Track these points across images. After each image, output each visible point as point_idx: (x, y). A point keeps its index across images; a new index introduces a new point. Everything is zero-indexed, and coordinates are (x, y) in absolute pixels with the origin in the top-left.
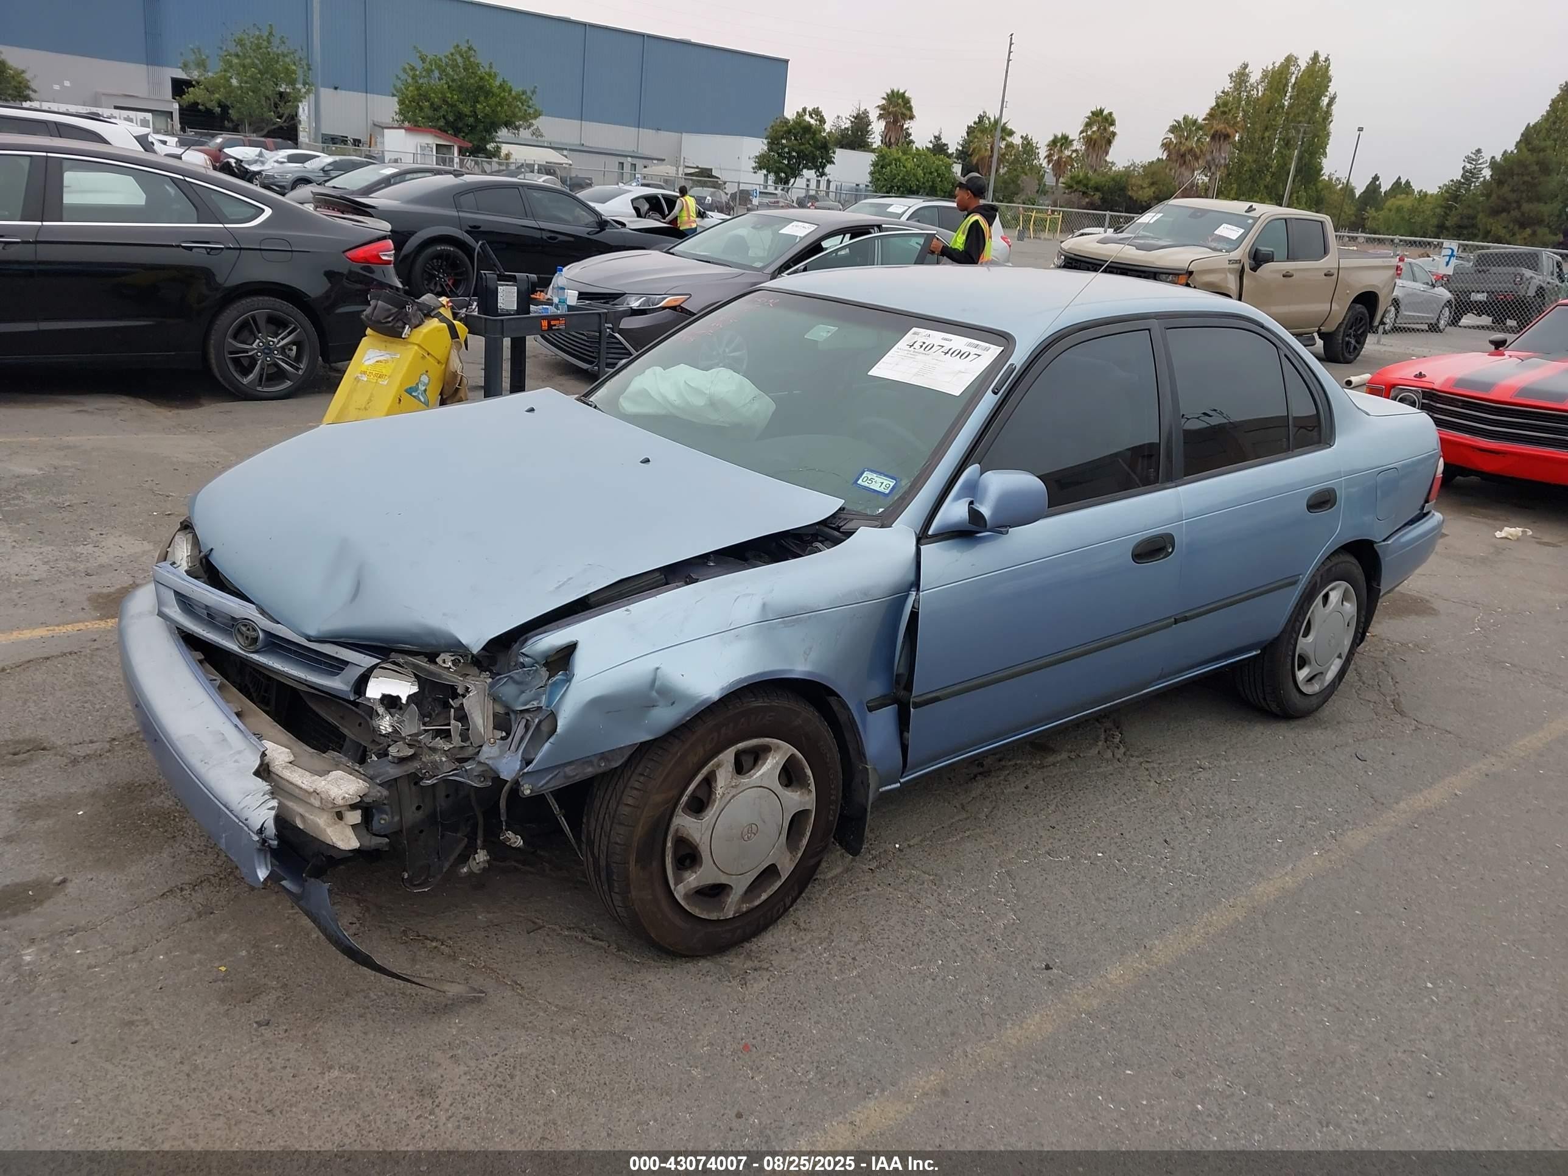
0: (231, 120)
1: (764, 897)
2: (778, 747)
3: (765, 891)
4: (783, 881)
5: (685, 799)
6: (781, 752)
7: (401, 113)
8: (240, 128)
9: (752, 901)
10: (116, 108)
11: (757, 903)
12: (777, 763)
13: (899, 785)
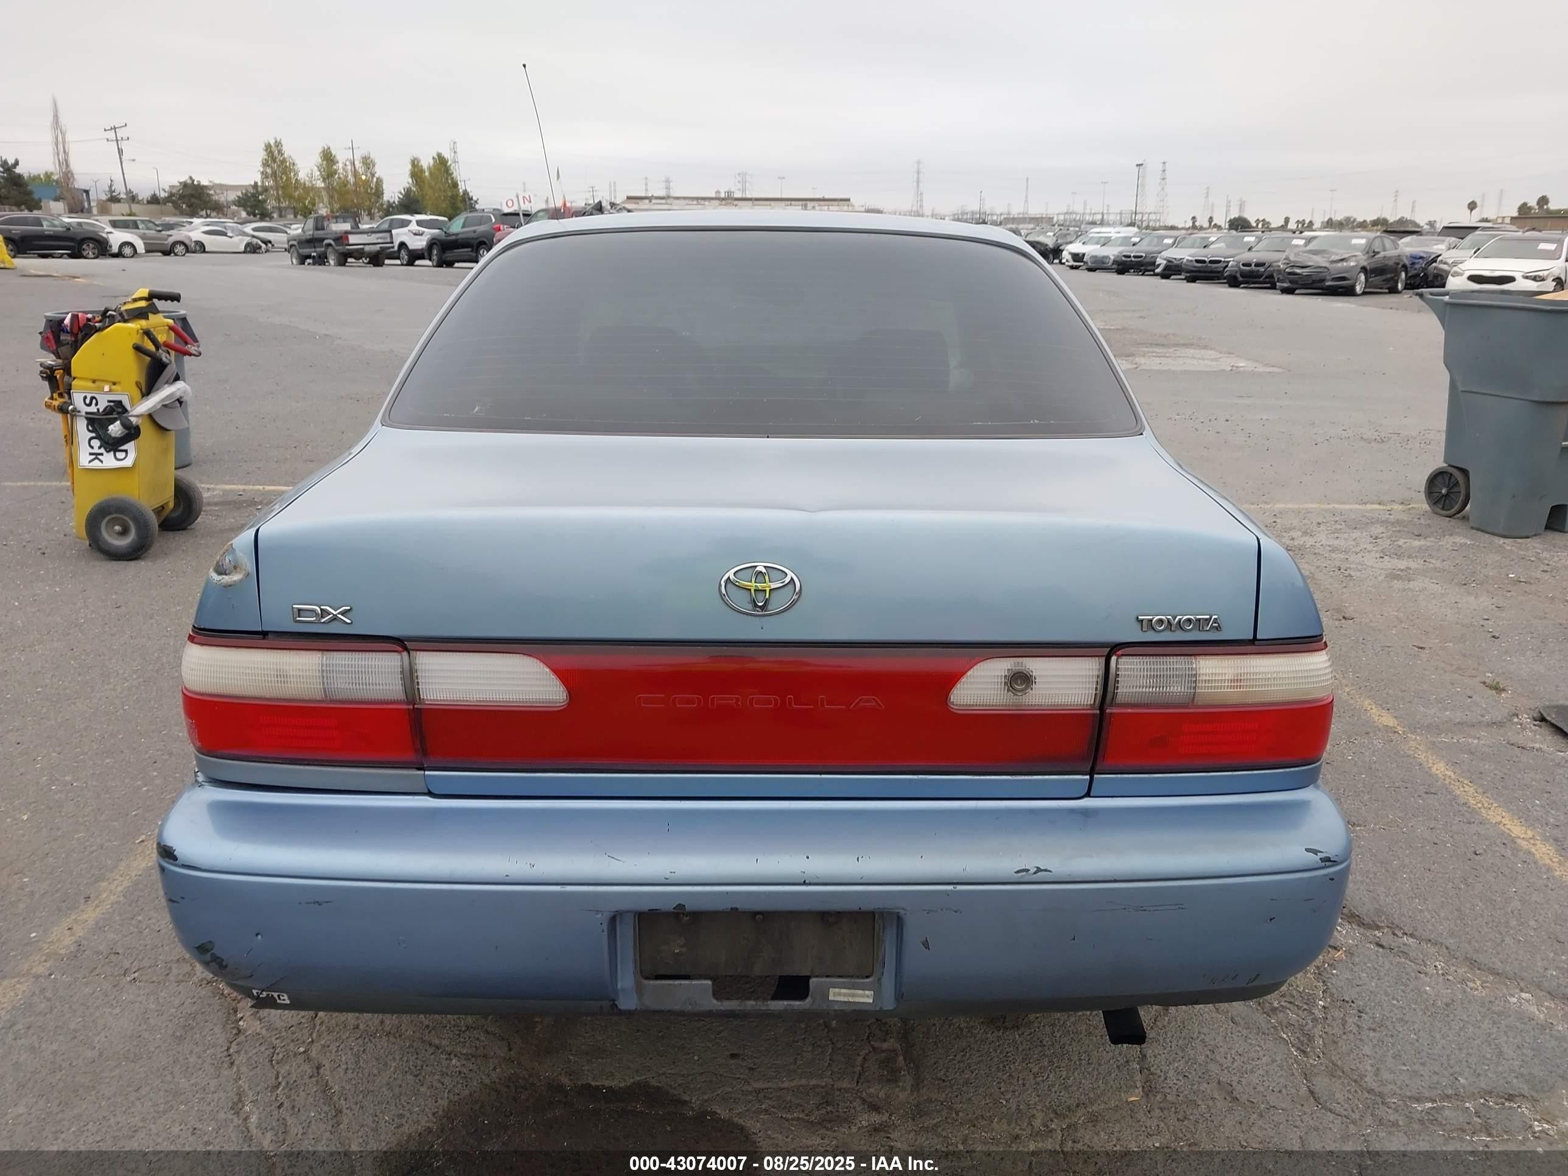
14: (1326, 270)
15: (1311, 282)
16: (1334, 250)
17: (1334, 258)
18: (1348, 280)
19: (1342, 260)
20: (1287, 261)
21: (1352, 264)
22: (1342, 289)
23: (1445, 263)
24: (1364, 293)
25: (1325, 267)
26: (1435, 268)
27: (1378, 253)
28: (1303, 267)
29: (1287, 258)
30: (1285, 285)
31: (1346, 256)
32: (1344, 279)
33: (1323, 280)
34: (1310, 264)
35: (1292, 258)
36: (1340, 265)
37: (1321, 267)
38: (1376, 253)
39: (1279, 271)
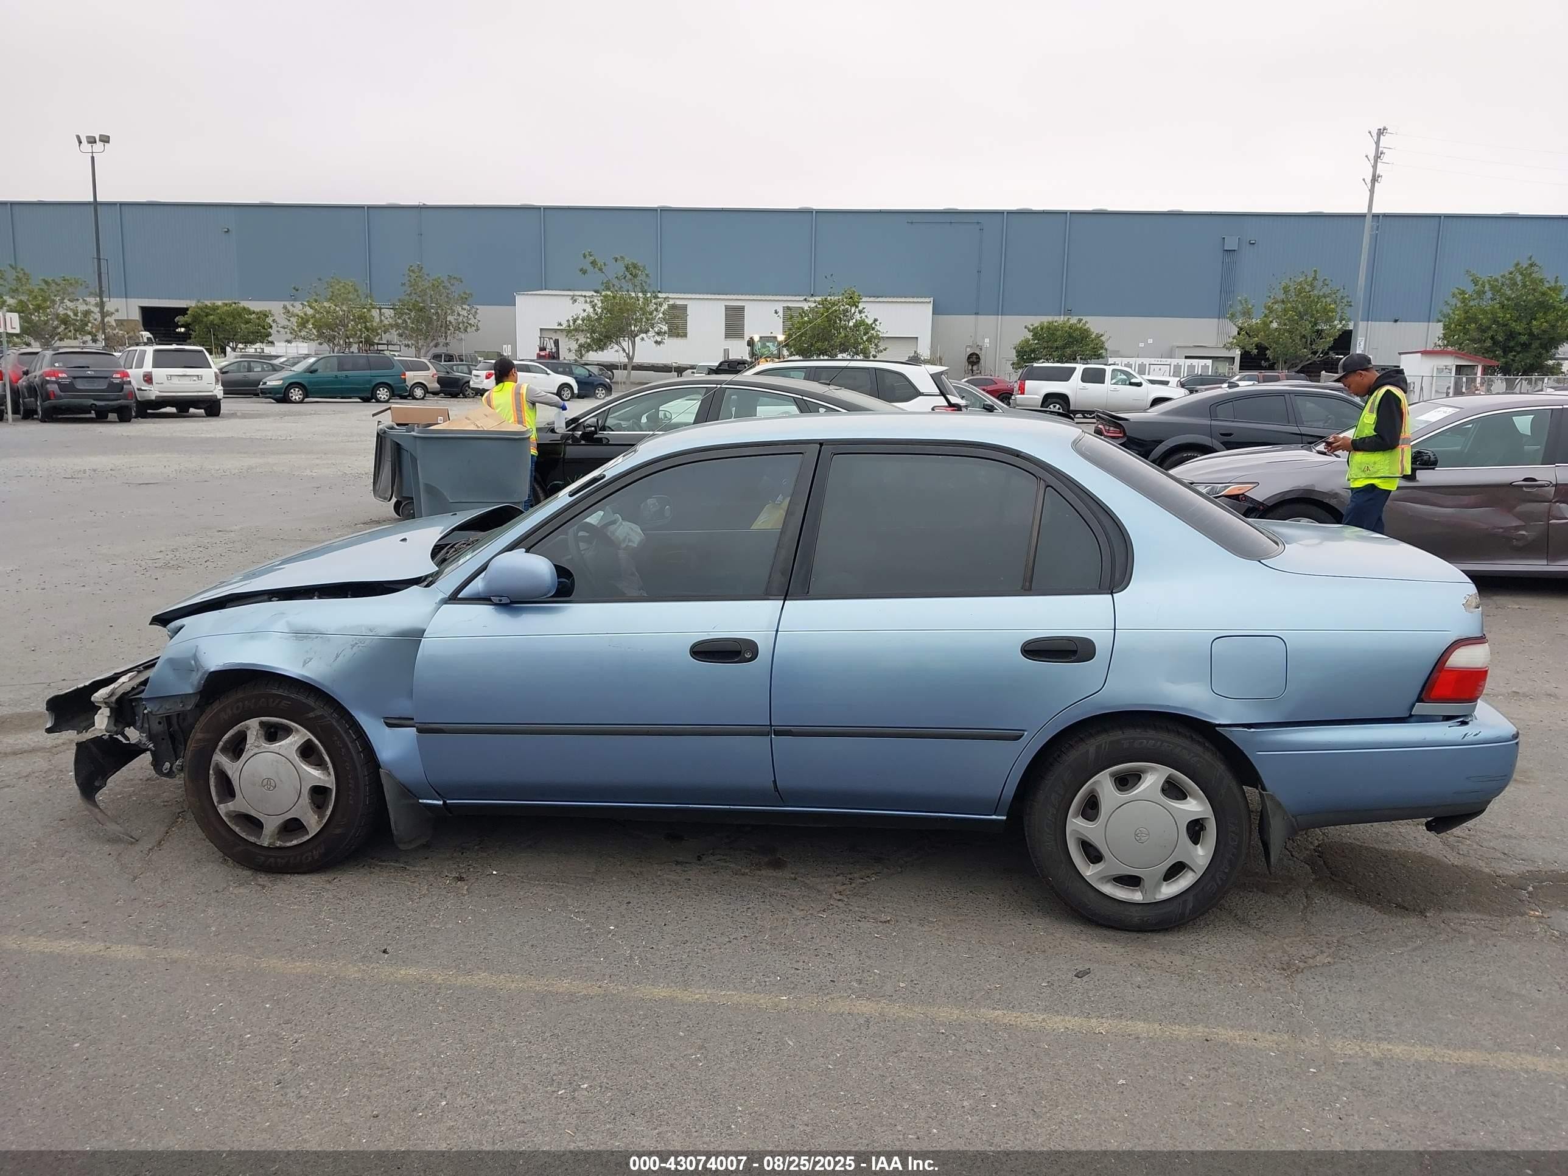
0: (1267, 360)
1: (295, 842)
2: (297, 731)
3: (296, 839)
4: (311, 836)
5: (221, 743)
6: (299, 735)
7: (1445, 337)
8: (1276, 366)
9: (286, 842)
10: (1186, 357)
11: (288, 844)
12: (296, 742)
13: (441, 802)
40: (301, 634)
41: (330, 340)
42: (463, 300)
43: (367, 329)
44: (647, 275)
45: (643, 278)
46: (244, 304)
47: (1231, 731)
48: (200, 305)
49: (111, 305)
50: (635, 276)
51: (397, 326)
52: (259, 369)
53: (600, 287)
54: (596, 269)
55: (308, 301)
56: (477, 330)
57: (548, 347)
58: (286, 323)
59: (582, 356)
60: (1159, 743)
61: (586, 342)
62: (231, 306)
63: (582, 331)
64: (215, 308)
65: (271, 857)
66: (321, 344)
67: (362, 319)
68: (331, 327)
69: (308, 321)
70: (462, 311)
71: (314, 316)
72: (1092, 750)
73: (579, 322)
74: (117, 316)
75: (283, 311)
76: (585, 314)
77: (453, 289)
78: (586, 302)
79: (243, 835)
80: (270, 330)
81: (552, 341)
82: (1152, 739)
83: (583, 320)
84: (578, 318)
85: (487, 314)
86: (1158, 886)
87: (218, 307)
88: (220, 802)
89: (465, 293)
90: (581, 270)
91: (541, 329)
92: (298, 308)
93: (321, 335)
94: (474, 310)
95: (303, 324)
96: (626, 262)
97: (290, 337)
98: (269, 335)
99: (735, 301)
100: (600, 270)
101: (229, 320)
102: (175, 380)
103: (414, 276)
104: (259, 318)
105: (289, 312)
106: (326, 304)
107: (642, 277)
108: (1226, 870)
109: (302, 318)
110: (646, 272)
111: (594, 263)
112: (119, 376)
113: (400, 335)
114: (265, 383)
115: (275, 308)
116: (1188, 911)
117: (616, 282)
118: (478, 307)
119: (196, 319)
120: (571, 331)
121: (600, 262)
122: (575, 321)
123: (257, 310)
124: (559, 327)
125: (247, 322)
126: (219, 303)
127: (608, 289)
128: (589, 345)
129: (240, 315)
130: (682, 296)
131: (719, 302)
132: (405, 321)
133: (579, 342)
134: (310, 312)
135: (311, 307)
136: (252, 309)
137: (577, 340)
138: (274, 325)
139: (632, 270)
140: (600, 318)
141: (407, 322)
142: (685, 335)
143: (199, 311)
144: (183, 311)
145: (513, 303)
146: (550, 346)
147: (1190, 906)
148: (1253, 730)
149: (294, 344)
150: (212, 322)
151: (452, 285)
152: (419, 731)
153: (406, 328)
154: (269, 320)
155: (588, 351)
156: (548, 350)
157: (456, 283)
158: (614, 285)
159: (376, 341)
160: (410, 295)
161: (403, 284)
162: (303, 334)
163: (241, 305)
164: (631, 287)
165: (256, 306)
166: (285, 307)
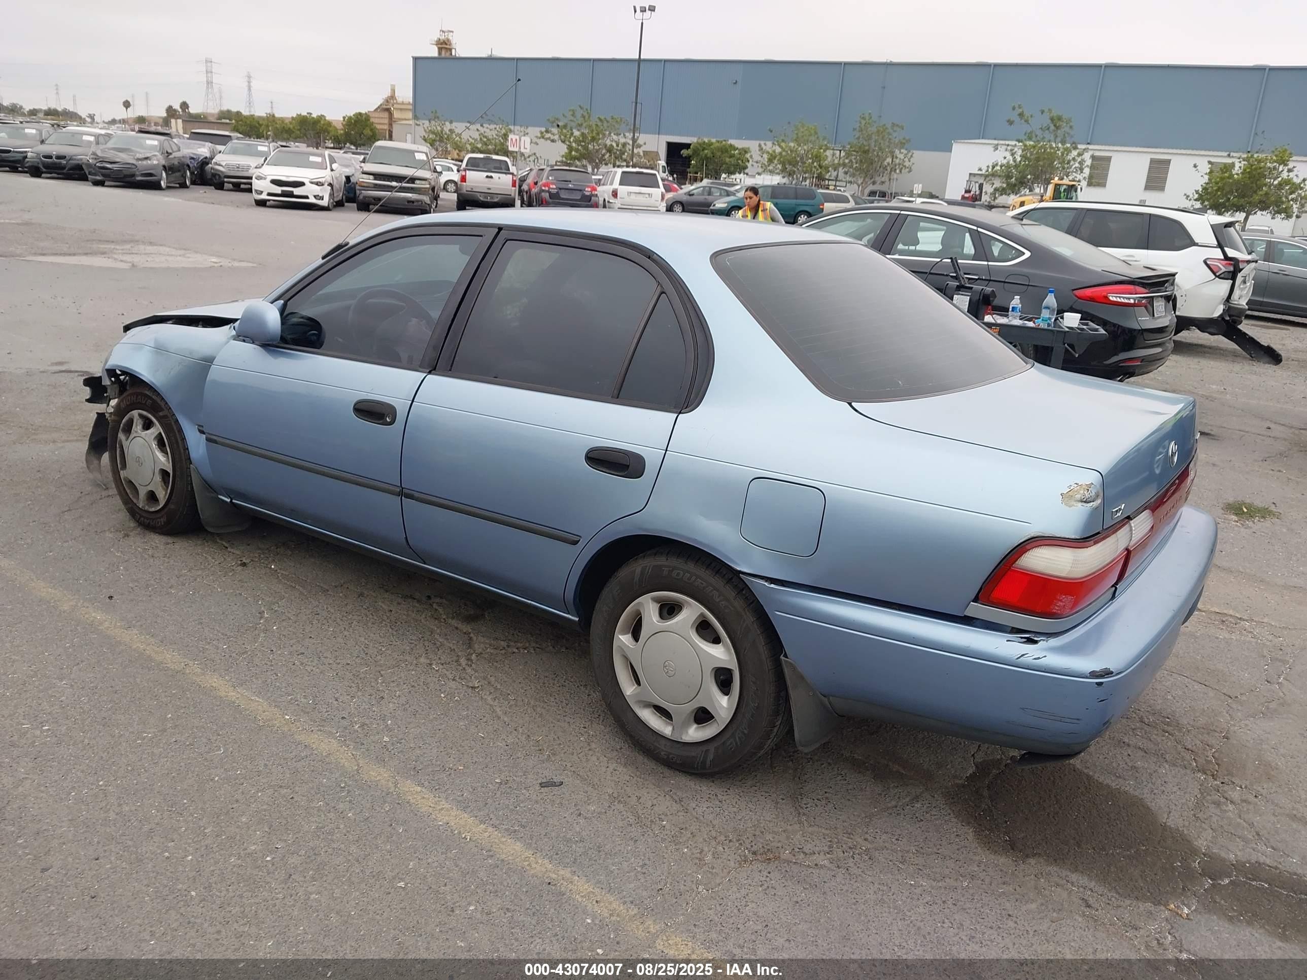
2: (156, 425)
3: (154, 507)
4: (160, 507)
5: (122, 426)
6: (157, 428)
9: (150, 507)
12: (155, 433)
13: (229, 501)
14: (133, 167)
15: (122, 176)
16: (138, 150)
17: (141, 156)
18: (155, 176)
19: (146, 158)
20: (94, 157)
21: (155, 162)
22: (151, 185)
23: (220, 165)
24: (168, 187)
25: (133, 164)
26: (212, 168)
27: (171, 154)
28: (111, 163)
29: (94, 154)
30: (98, 178)
31: (148, 155)
32: (151, 175)
33: (133, 175)
34: (118, 160)
35: (99, 154)
36: (145, 162)
37: (129, 164)
38: (169, 154)
39: (89, 165)
40: (160, 349)
41: (791, 174)
42: (902, 145)
43: (821, 167)
44: (1071, 127)
45: (1067, 129)
46: (732, 142)
47: (752, 582)
48: (700, 141)
49: (642, 138)
50: (1057, 128)
51: (844, 165)
52: (718, 194)
53: (1023, 137)
54: (1023, 121)
55: (778, 141)
56: (910, 171)
57: (973, 190)
58: (759, 158)
59: (995, 198)
60: (694, 578)
61: (1001, 187)
62: (721, 142)
63: (1000, 176)
64: (710, 144)
65: (143, 517)
66: (784, 177)
67: (817, 158)
68: (793, 163)
69: (775, 158)
70: (900, 155)
71: (780, 154)
72: (638, 570)
73: (998, 168)
74: (644, 148)
75: (758, 148)
76: (1005, 162)
77: (895, 135)
78: (1006, 150)
79: (131, 496)
80: (747, 164)
81: (977, 185)
82: (688, 572)
83: (1001, 166)
84: (997, 165)
85: (921, 159)
86: (685, 726)
87: (712, 144)
88: (121, 469)
89: (904, 139)
90: (1008, 121)
91: (970, 174)
92: (769, 146)
93: (784, 170)
94: (910, 154)
95: (770, 161)
96: (1052, 115)
97: (760, 170)
98: (746, 167)
99: (1161, 154)
100: (1027, 121)
101: (719, 154)
102: (633, 197)
103: (863, 122)
104: (740, 154)
105: (762, 149)
106: (792, 144)
107: (1065, 128)
108: (746, 732)
109: (771, 155)
110: (1071, 124)
111: (1021, 115)
112: (590, 190)
113: (846, 173)
114: (714, 205)
115: (752, 145)
116: (708, 762)
117: (1039, 133)
118: (914, 152)
119: (696, 152)
120: (990, 175)
121: (1027, 114)
122: (993, 167)
123: (740, 147)
124: (980, 172)
125: (732, 156)
126: (714, 140)
127: (1030, 139)
128: (1004, 189)
129: (727, 151)
130: (1107, 148)
131: (1145, 154)
132: (851, 161)
133: (994, 186)
134: (778, 150)
135: (780, 146)
136: (736, 146)
137: (993, 184)
138: (751, 161)
139: (1056, 121)
140: (1016, 166)
141: (852, 162)
142: (1105, 186)
143: (699, 146)
144: (687, 146)
145: (949, 150)
146: (975, 189)
147: (711, 757)
148: (772, 586)
149: (762, 176)
150: (706, 155)
151: (895, 131)
152: (208, 440)
153: (851, 167)
154: (748, 156)
155: (1001, 195)
156: (972, 193)
157: (898, 129)
158: (1036, 136)
159: (827, 177)
160: (858, 138)
161: (854, 129)
162: (771, 168)
163: (729, 143)
164: (1052, 138)
165: (739, 144)
166: (760, 145)
